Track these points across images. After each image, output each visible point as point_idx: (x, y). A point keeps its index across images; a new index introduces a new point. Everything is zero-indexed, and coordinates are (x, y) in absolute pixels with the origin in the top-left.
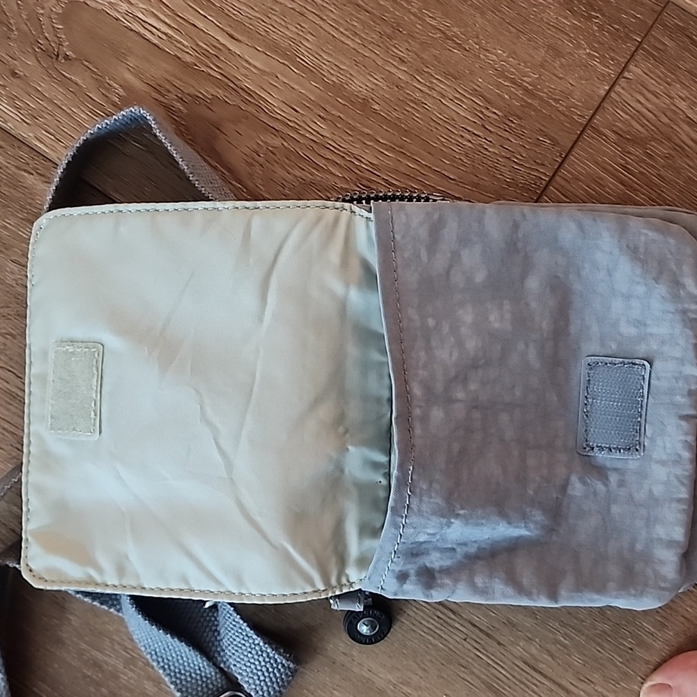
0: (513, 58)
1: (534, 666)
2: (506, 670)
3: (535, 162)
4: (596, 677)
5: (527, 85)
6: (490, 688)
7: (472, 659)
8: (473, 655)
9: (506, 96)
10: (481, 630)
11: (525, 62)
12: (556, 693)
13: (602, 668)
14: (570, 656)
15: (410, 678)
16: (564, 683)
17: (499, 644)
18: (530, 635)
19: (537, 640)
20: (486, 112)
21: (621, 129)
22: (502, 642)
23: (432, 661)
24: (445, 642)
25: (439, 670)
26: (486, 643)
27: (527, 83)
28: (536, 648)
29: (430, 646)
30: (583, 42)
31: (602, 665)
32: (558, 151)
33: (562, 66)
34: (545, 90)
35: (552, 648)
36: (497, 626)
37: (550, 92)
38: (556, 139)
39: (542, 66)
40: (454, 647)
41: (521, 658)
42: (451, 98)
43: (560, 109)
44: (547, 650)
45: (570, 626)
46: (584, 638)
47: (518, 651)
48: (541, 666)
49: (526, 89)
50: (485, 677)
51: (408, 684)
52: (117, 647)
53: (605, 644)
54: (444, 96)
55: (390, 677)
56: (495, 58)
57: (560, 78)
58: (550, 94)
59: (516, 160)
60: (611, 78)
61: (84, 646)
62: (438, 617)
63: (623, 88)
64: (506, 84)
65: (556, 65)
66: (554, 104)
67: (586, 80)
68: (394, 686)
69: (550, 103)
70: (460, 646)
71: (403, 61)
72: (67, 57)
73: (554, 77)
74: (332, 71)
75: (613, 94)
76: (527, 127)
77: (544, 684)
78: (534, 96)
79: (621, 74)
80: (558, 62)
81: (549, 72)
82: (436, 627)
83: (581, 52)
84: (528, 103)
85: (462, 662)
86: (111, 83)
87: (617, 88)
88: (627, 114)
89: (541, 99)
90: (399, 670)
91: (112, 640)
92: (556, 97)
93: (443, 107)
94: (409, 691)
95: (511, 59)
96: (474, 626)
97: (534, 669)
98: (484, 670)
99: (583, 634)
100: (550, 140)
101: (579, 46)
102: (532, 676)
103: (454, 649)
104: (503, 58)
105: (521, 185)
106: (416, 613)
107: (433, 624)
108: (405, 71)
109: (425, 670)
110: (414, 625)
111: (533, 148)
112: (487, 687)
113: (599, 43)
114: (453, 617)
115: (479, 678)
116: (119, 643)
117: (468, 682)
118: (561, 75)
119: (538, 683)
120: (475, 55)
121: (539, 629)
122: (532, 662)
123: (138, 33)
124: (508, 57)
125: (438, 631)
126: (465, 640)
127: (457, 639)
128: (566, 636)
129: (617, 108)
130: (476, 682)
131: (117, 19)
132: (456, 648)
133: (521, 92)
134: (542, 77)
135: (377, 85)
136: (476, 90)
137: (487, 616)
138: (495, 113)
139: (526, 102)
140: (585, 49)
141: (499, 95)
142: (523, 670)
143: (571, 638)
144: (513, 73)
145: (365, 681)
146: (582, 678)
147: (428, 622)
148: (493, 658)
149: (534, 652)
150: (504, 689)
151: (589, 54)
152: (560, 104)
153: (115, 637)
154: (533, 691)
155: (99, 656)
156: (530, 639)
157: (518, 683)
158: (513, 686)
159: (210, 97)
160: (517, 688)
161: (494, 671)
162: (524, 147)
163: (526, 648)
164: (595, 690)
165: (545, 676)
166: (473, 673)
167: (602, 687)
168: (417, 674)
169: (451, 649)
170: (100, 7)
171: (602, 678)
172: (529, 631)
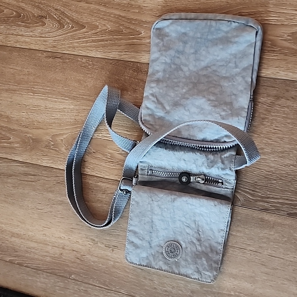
2: (265, 259)
4: (289, 253)
6: (262, 265)
7: (255, 259)
10: (254, 251)
14: (280, 250)
15: (241, 269)
16: (281, 257)
17: (260, 253)
18: (267, 248)
19: (269, 249)
23: (245, 263)
24: (246, 257)
25: (248, 265)
26: (256, 254)
29: (243, 260)
31: (289, 249)
35: (274, 249)
36: (257, 249)
41: (267, 255)
44: (273, 251)
45: (276, 242)
47: (266, 253)
51: (241, 271)
52: (168, 285)
53: (287, 244)
55: (236, 271)
61: (161, 288)
68: (238, 272)
70: (250, 257)
72: (94, 152)
77: (276, 259)
85: (253, 261)
86: (106, 154)
90: (237, 268)
91: (167, 284)
94: (243, 272)
96: (252, 251)
98: (259, 261)
99: (280, 243)
102: (272, 258)
109: (244, 266)
110: (236, 256)
114: (245, 250)
115: (259, 263)
116: (168, 284)
117: (256, 265)
119: (274, 259)
121: (268, 246)
122: (270, 255)
123: (107, 140)
125: (243, 255)
126: (251, 255)
127: (249, 256)
128: (276, 245)
130: (259, 265)
131: (101, 139)
137: (253, 247)
142: (269, 257)
143: (278, 245)
145: (230, 274)
146: (285, 254)
147: (239, 254)
148: (260, 257)
149: (270, 252)
153: (167, 283)
154: (274, 262)
155: (165, 289)
157: (269, 261)
160: (269, 262)
161: (261, 260)
164: (290, 256)
165: (276, 257)
166: (257, 263)
167: (292, 255)
168: (243, 268)
169: (248, 259)
170: (96, 137)
171: (291, 253)
172: (266, 247)
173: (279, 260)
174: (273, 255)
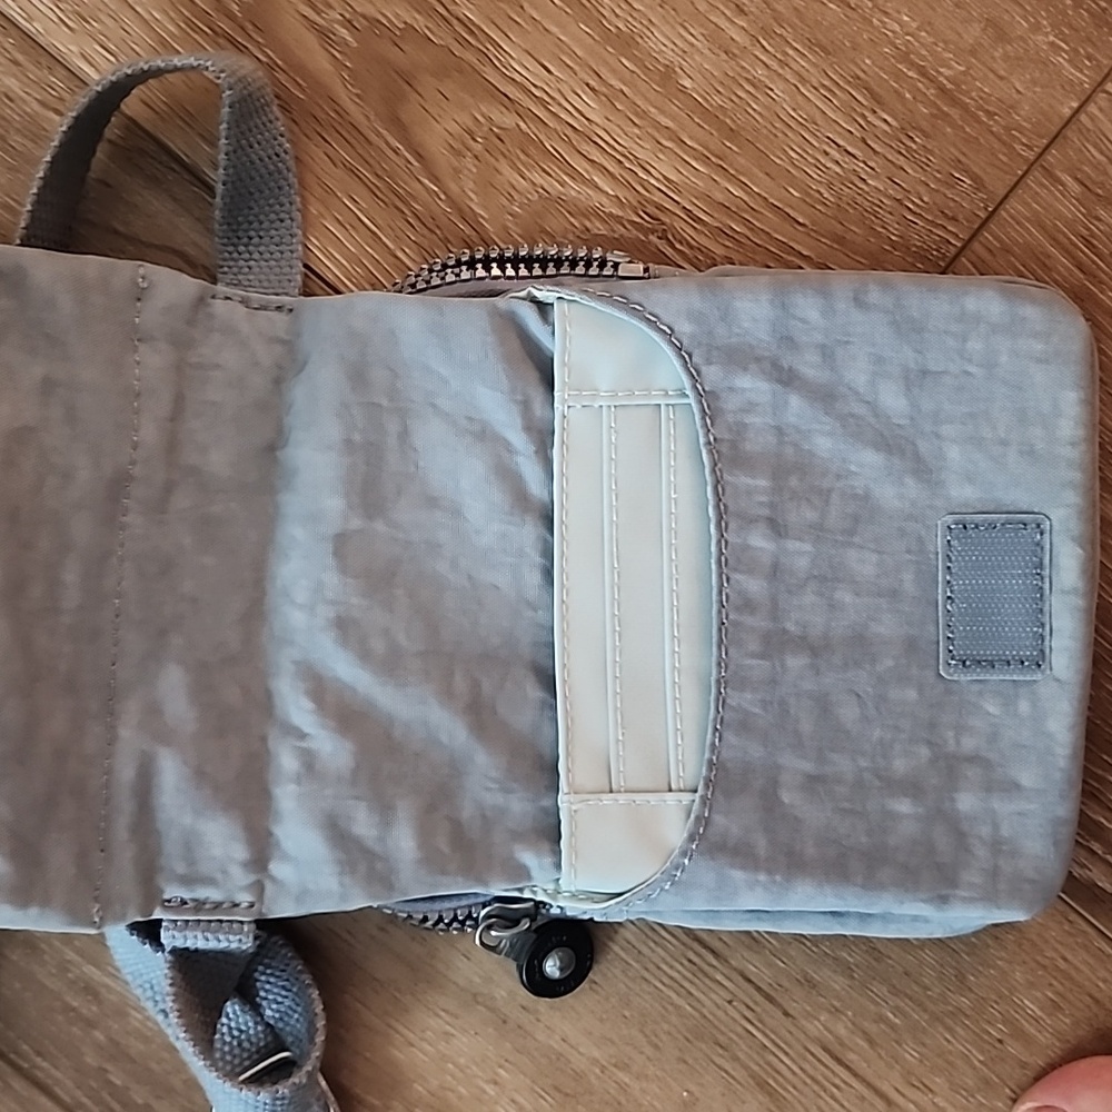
0: (927, 32)
1: (839, 1056)
2: (792, 1059)
3: (942, 212)
4: (938, 1082)
5: (945, 82)
6: (762, 1085)
7: (737, 1035)
8: (740, 1030)
9: (908, 95)
10: (759, 989)
11: (945, 42)
12: (872, 1105)
13: (950, 1068)
14: (900, 1045)
15: (630, 1058)
16: (885, 1088)
17: (786, 1014)
18: (838, 1005)
19: (850, 1013)
20: (871, 118)
21: (1090, 178)
22: (791, 1012)
23: (669, 1034)
24: (695, 1004)
25: (680, 1050)
26: (764, 1010)
27: (946, 78)
28: (846, 1027)
29: (670, 1008)
30: (1045, 22)
31: (950, 1063)
32: (982, 200)
33: (1006, 57)
34: (974, 94)
35: (872, 1028)
36: (786, 983)
37: (981, 98)
38: (982, 180)
39: (973, 53)
40: (711, 1013)
41: (820, 1041)
42: (816, 85)
43: (994, 129)
44: (865, 1033)
45: (906, 995)
46: (926, 1017)
47: (813, 1028)
48: (852, 1056)
49: (942, 89)
50: (756, 1068)
51: (625, 1067)
53: (958, 1029)
54: (803, 80)
55: (597, 1054)
56: (897, 28)
57: (1001, 78)
58: (981, 102)
59: (911, 206)
60: (1084, 90)
62: (690, 961)
63: (1101, 110)
64: (910, 74)
65: (996, 54)
66: (985, 119)
67: (1042, 87)
68: (603, 1069)
69: (979, 117)
70: (720, 1013)
71: (742, 11)
73: (991, 75)
74: (618, 11)
75: (1083, 117)
76: (937, 151)
77: (851, 1086)
78: (954, 102)
79: (1100, 84)
80: (1001, 50)
81: (984, 64)
82: (684, 977)
83: (1040, 38)
84: (943, 112)
85: (721, 1039)
87: (1092, 108)
88: (1102, 153)
89: (965, 108)
90: (613, 1042)
92: (991, 109)
93: (799, 98)
94: (627, 1080)
95: (923, 34)
96: (749, 981)
97: (839, 1061)
98: (755, 1056)
99: (925, 1011)
100: (972, 180)
101: (1036, 28)
102: (833, 1072)
103: (711, 1017)
104: (911, 30)
105: (914, 249)
106: (653, 951)
107: (679, 972)
108: (743, 28)
109: (656, 1047)
110: (647, 969)
111: (942, 189)
112: (758, 1084)
113: (1070, 27)
114: (715, 962)
115: (746, 1068)
117: (726, 1072)
118: (1002, 73)
119: (842, 1085)
120: (865, 19)
121: (855, 995)
122: (837, 1049)
124: (918, 29)
125: (687, 985)
126: (730, 1002)
127: (719, 1001)
128: (897, 1011)
129: (1088, 141)
130: (740, 1074)
132: (714, 1015)
133: (933, 91)
134: (971, 71)
135: (692, 45)
136: (859, 78)
138: (885, 121)
139: (939, 109)
140: (1047, 34)
141: (896, 91)
142: (819, 1060)
143: (904, 1015)
144: (923, 58)
145: (553, 1057)
146: (916, 1083)
147: (671, 967)
148: (773, 1037)
149: (842, 1031)
150: (786, 1089)
151: (1052, 44)
152: (995, 121)
154: (833, 1097)
156: (837, 1010)
157: (808, 1081)
158: (800, 1086)
159: (402, 26)
160: (806, 1090)
161: (771, 1058)
162: (928, 185)
163: (829, 1025)
164: (934, 1103)
165: (856, 1075)
166: (736, 1059)
167: (947, 1100)
168: (642, 1053)
169: (705, 1017)
171: (947, 1085)
172: (838, 998)
173: (863, 1098)
174: (851, 1057)
